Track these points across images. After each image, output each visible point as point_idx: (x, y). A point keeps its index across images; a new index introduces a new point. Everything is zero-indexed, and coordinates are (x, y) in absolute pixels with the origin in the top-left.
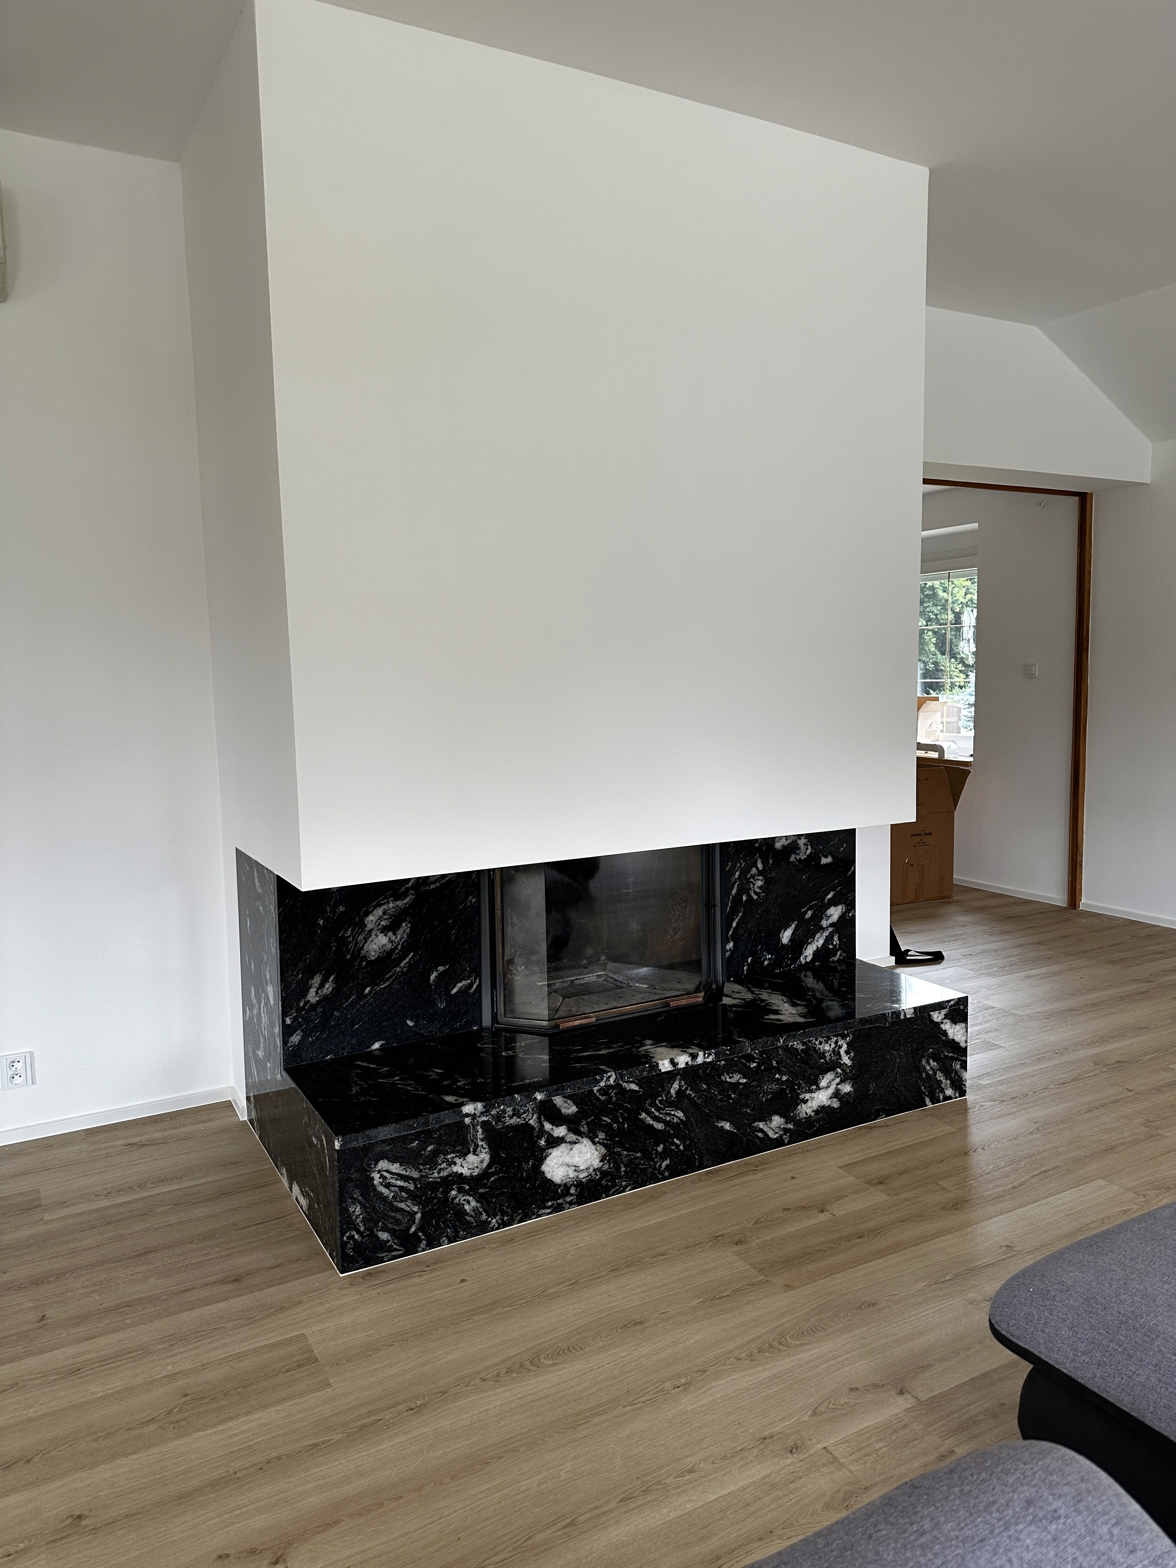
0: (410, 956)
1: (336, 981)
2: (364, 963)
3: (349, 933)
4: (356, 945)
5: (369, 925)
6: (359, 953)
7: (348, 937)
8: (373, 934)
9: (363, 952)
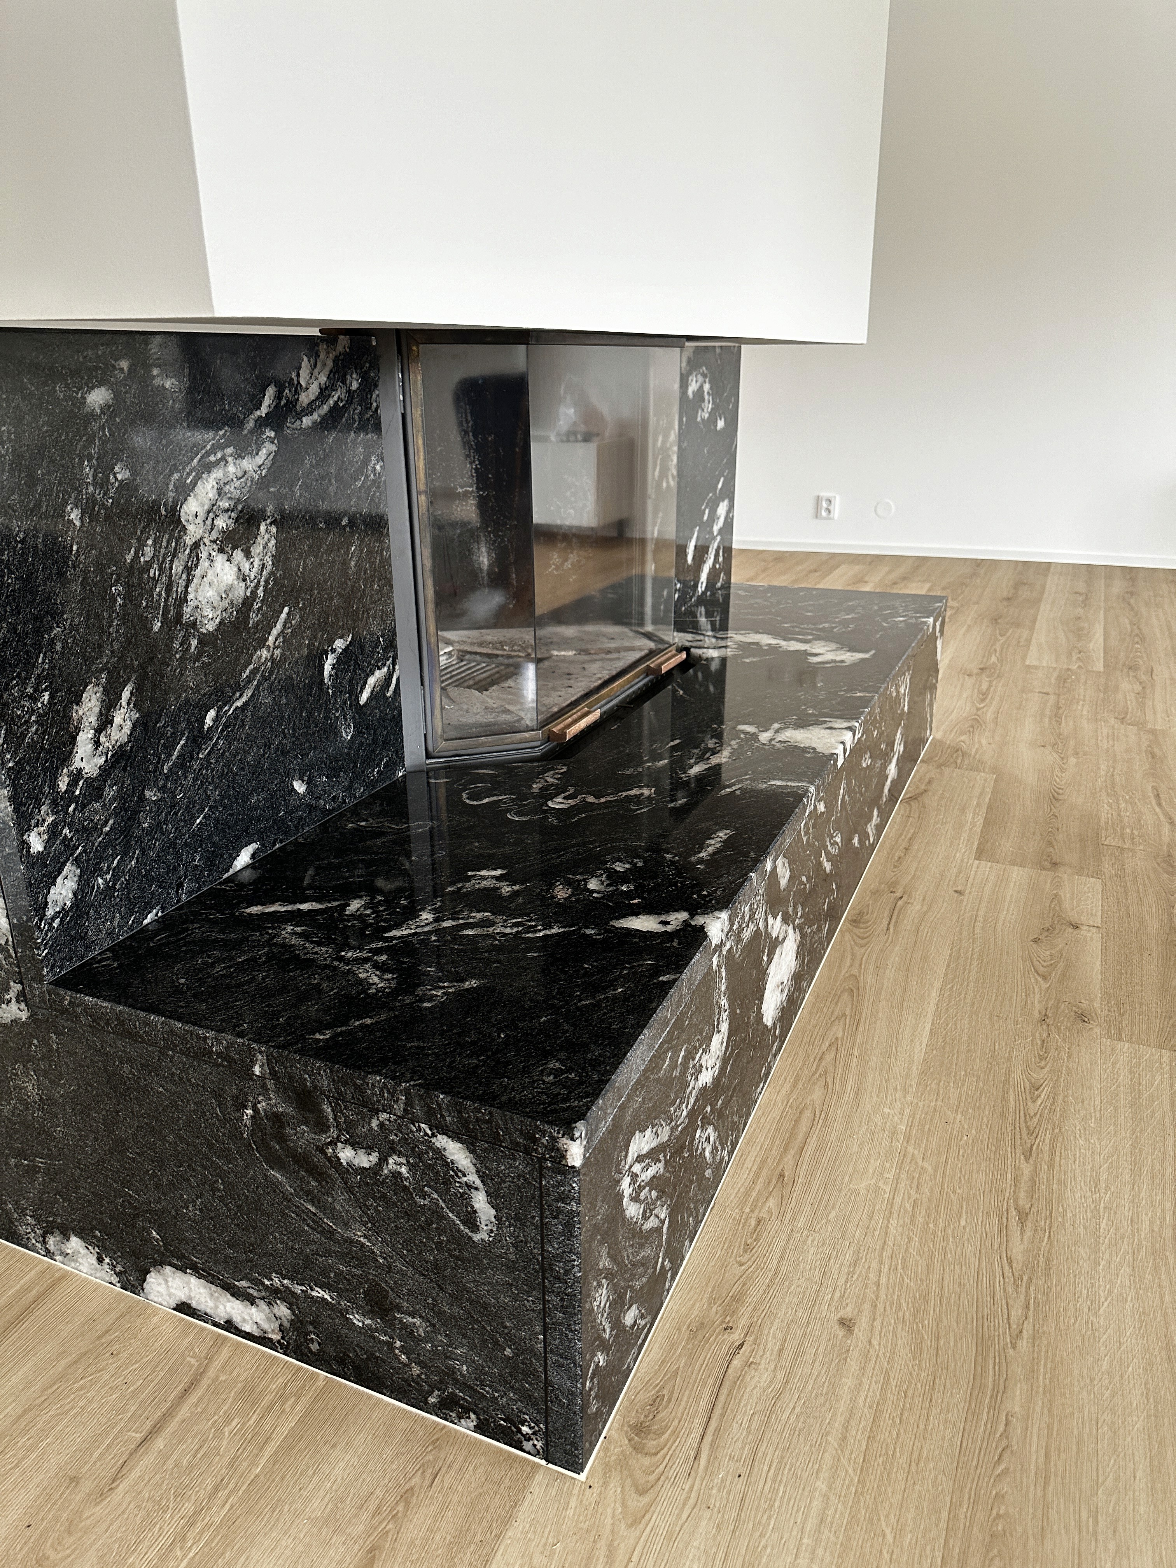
0: (283, 616)
1: (137, 703)
2: (194, 643)
3: (149, 551)
4: (169, 590)
5: (191, 528)
6: (179, 615)
7: (149, 564)
8: (204, 555)
9: (187, 610)
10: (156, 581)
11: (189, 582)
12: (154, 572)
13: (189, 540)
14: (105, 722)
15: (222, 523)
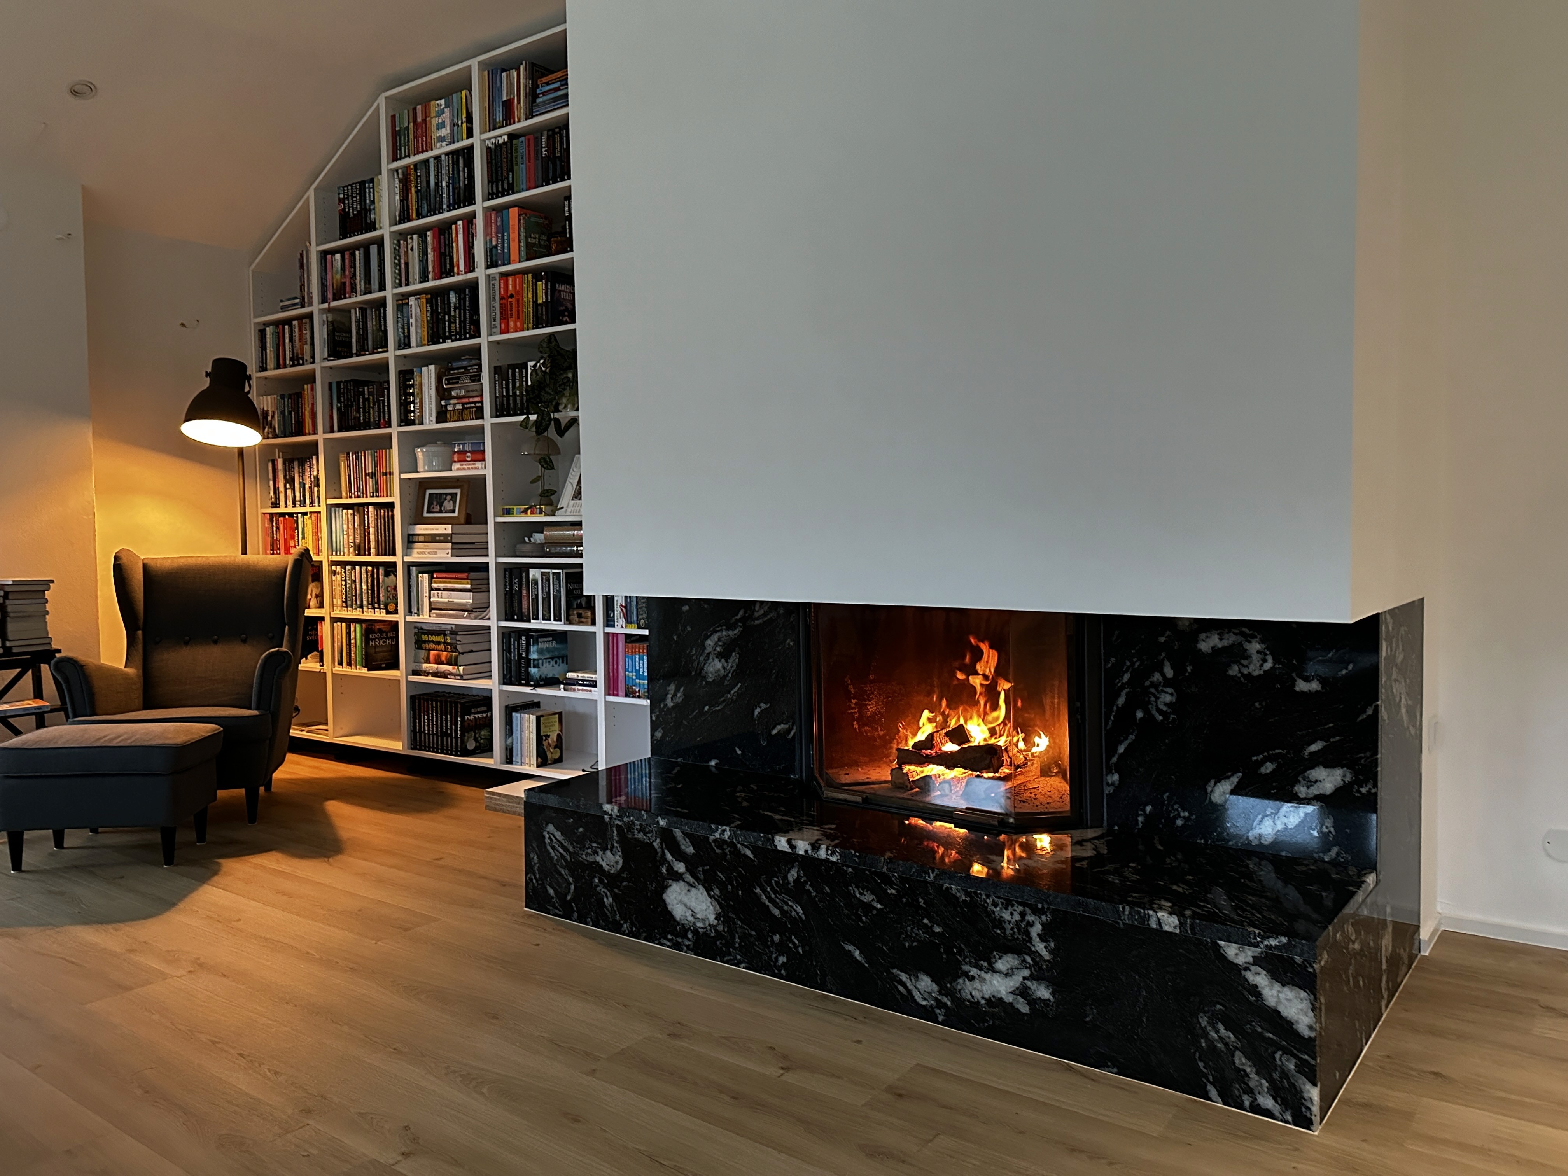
0: (739, 686)
1: (684, 694)
2: (704, 683)
3: (694, 652)
4: (698, 664)
5: (708, 648)
6: (701, 672)
7: (693, 655)
8: (711, 657)
9: (704, 672)
10: (695, 661)
11: (705, 664)
12: (694, 658)
13: (707, 651)
14: (675, 695)
15: (718, 649)
